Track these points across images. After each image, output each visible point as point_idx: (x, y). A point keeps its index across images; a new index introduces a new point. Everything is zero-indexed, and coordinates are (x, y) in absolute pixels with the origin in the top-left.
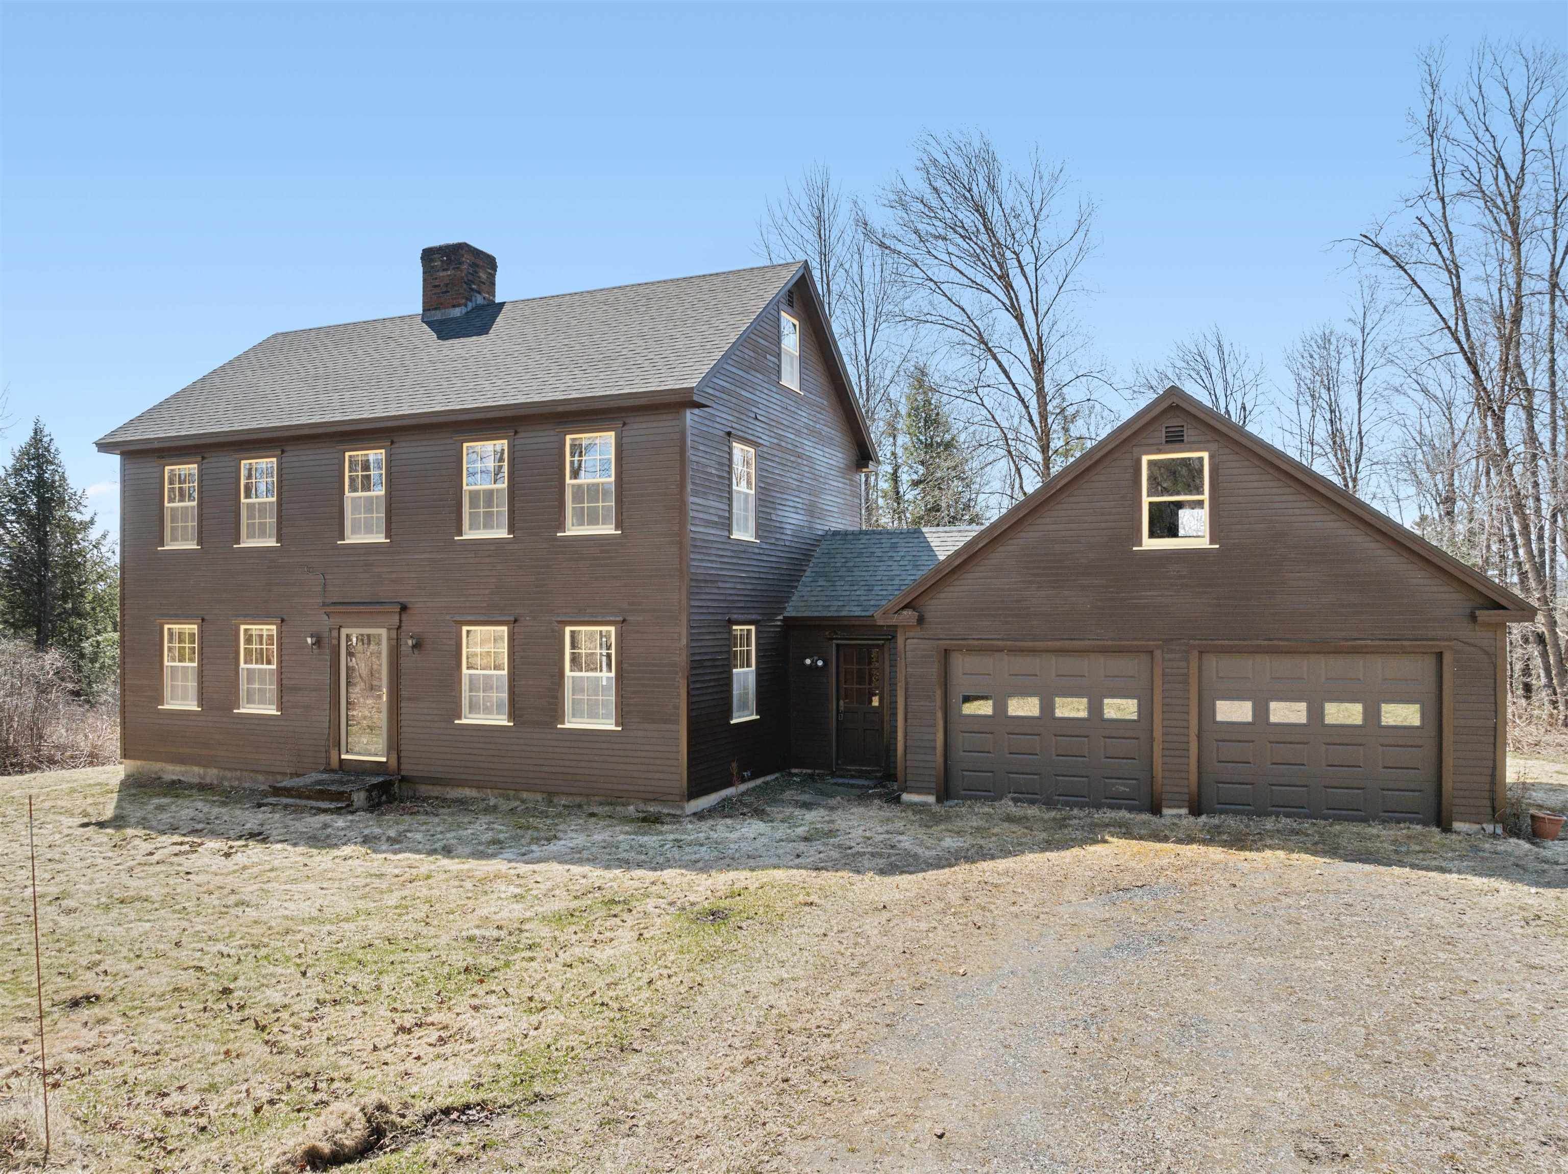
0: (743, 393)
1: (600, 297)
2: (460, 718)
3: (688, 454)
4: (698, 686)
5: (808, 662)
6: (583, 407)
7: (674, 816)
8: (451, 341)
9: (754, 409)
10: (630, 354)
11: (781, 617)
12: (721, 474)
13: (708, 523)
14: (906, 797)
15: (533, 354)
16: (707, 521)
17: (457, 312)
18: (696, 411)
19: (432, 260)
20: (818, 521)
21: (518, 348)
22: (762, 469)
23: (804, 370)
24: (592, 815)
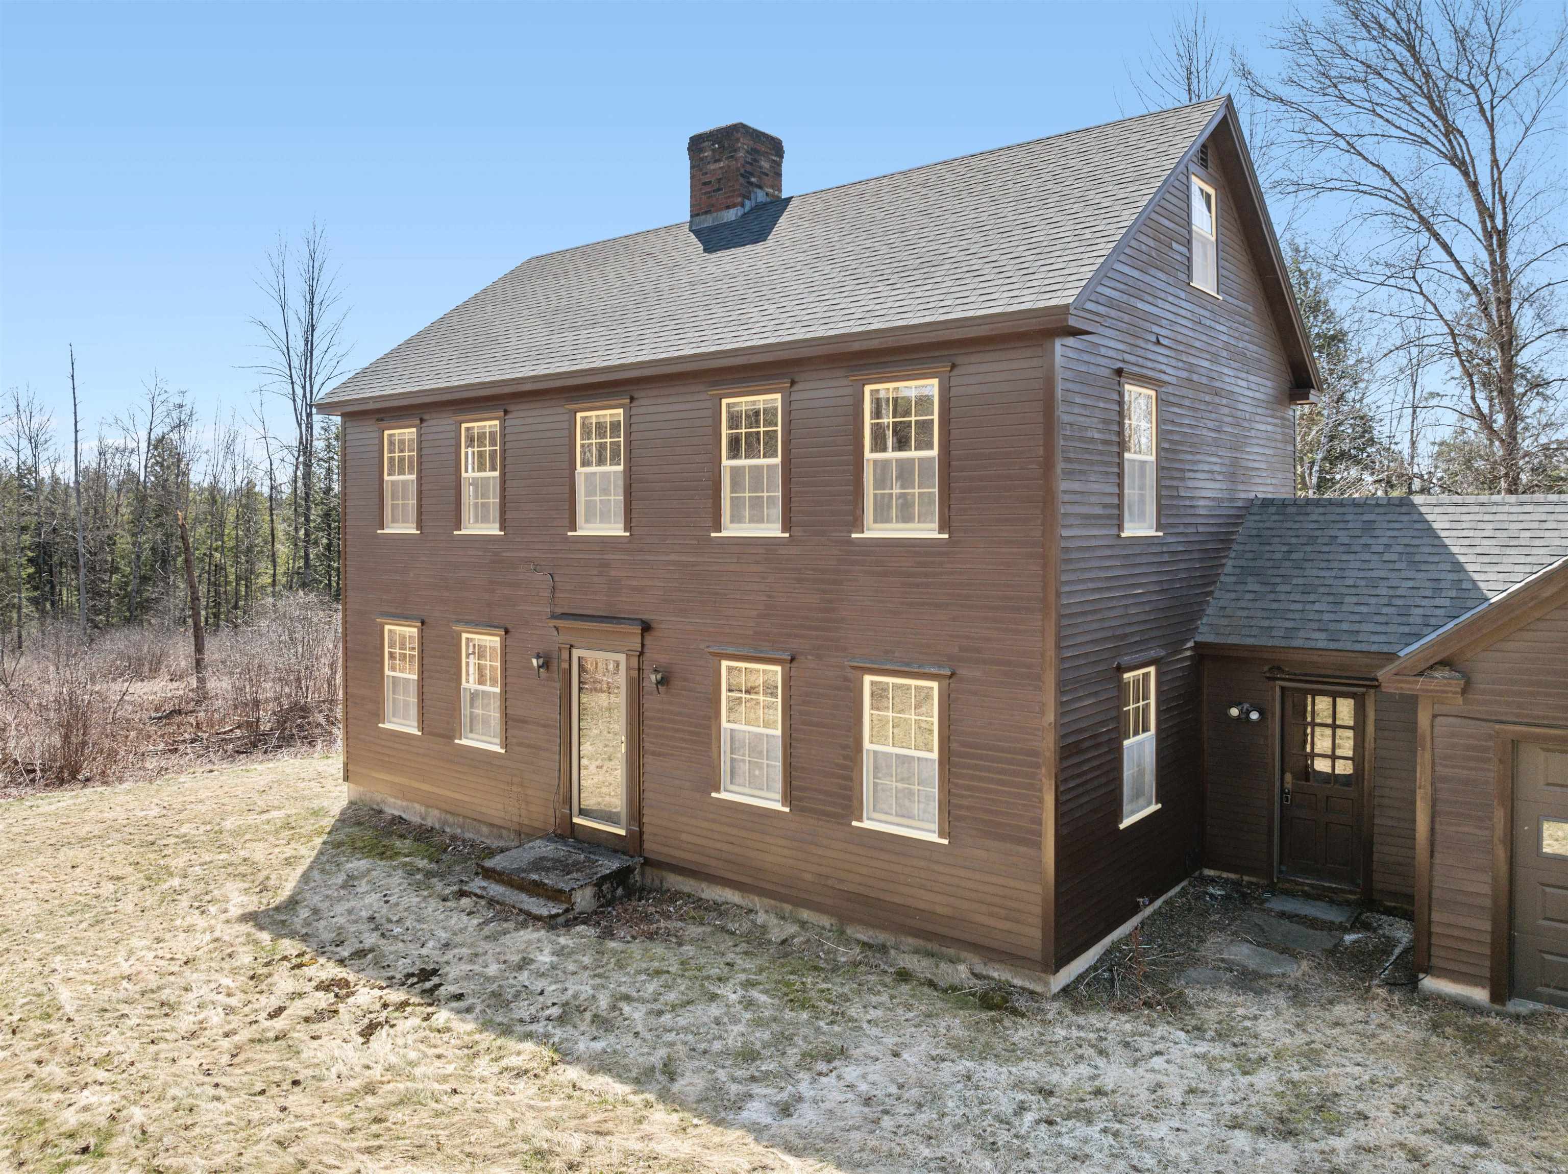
0: (1140, 305)
1: (917, 178)
2: (718, 790)
3: (1058, 413)
4: (1071, 784)
5: (1234, 712)
6: (889, 342)
7: (1032, 993)
8: (719, 254)
9: (1156, 329)
10: (961, 256)
11: (1190, 644)
12: (1107, 437)
13: (1088, 519)
14: (1429, 983)
15: (820, 265)
16: (1087, 517)
17: (731, 215)
18: (1071, 341)
19: (701, 150)
20: (1241, 487)
21: (802, 257)
22: (1165, 421)
23: (1222, 262)
24: (904, 976)
